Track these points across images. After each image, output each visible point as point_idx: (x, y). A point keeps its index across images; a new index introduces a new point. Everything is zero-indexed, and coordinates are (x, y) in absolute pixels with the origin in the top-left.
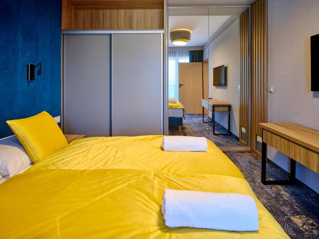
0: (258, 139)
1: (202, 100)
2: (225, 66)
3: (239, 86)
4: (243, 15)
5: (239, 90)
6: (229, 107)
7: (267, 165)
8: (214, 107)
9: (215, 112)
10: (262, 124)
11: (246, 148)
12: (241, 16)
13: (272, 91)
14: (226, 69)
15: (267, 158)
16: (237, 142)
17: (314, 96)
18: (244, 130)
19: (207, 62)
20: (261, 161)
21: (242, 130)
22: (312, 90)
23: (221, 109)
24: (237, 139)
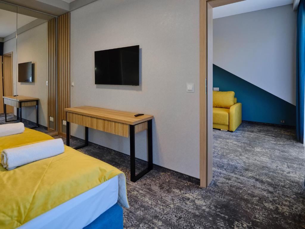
0: (64, 123)
1: (3, 97)
2: (32, 63)
3: (47, 82)
4: (51, 21)
5: (47, 85)
6: (37, 101)
7: (70, 140)
8: (20, 103)
9: (22, 108)
10: (67, 109)
11: (54, 133)
12: (49, 22)
13: (73, 85)
14: (33, 65)
15: (71, 136)
16: (46, 131)
17: (97, 87)
18: (52, 119)
19: (10, 56)
20: (66, 139)
21: (50, 119)
22: (96, 84)
23: (29, 104)
24: (46, 128)
